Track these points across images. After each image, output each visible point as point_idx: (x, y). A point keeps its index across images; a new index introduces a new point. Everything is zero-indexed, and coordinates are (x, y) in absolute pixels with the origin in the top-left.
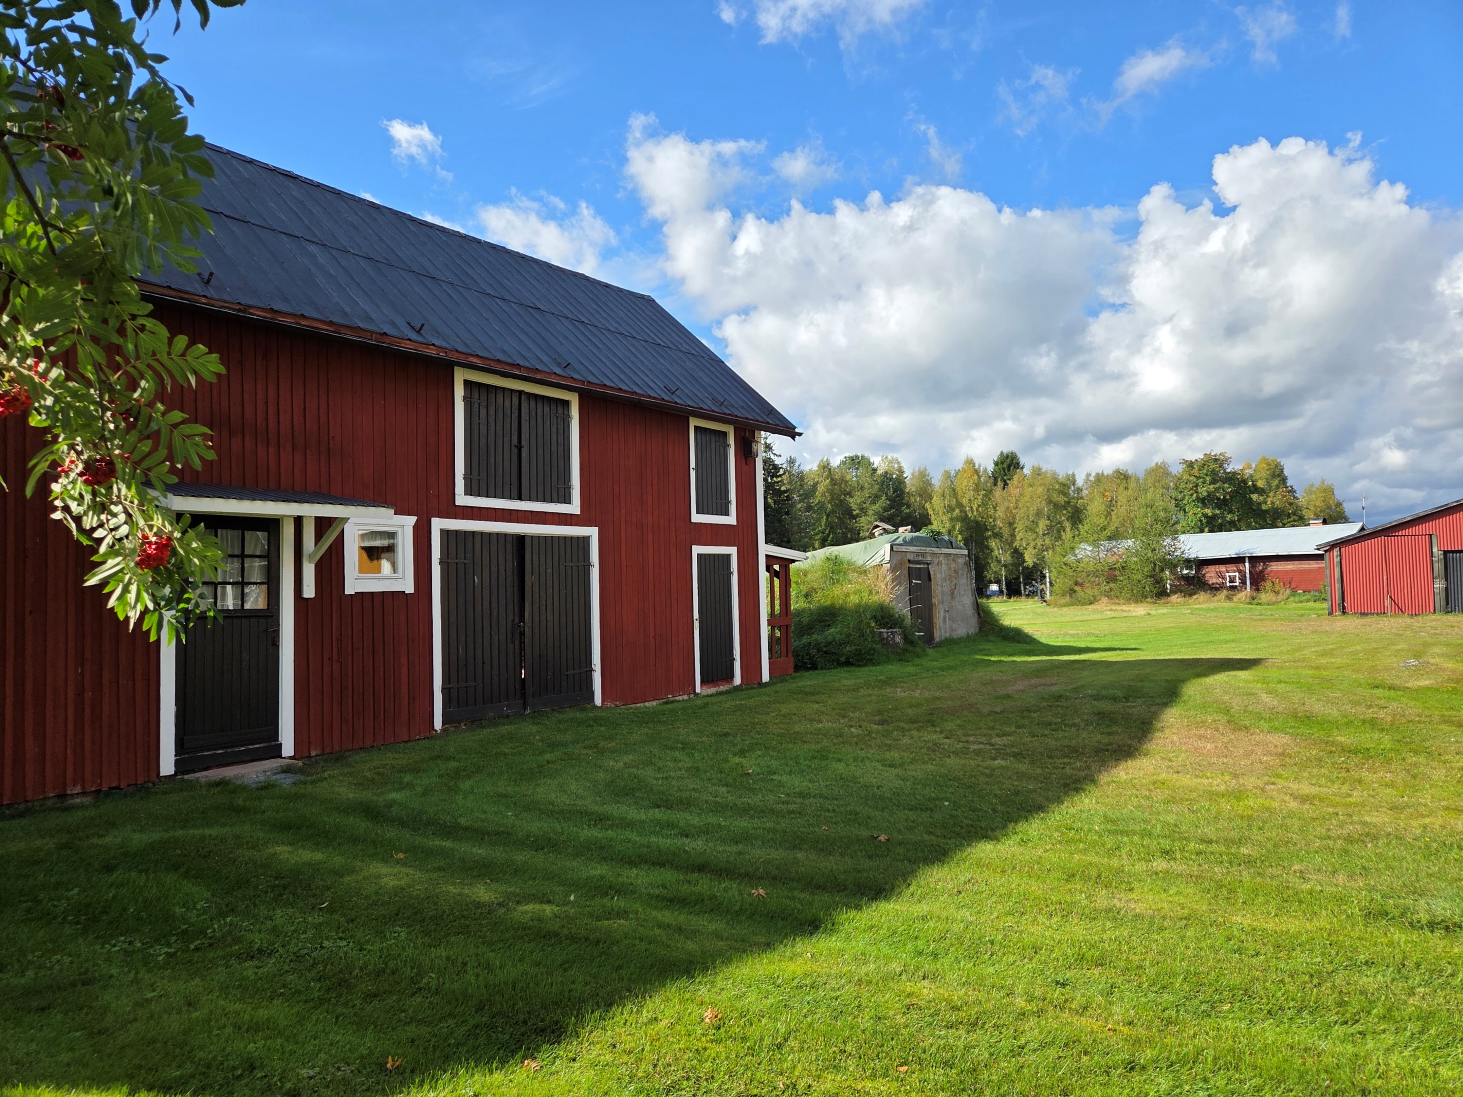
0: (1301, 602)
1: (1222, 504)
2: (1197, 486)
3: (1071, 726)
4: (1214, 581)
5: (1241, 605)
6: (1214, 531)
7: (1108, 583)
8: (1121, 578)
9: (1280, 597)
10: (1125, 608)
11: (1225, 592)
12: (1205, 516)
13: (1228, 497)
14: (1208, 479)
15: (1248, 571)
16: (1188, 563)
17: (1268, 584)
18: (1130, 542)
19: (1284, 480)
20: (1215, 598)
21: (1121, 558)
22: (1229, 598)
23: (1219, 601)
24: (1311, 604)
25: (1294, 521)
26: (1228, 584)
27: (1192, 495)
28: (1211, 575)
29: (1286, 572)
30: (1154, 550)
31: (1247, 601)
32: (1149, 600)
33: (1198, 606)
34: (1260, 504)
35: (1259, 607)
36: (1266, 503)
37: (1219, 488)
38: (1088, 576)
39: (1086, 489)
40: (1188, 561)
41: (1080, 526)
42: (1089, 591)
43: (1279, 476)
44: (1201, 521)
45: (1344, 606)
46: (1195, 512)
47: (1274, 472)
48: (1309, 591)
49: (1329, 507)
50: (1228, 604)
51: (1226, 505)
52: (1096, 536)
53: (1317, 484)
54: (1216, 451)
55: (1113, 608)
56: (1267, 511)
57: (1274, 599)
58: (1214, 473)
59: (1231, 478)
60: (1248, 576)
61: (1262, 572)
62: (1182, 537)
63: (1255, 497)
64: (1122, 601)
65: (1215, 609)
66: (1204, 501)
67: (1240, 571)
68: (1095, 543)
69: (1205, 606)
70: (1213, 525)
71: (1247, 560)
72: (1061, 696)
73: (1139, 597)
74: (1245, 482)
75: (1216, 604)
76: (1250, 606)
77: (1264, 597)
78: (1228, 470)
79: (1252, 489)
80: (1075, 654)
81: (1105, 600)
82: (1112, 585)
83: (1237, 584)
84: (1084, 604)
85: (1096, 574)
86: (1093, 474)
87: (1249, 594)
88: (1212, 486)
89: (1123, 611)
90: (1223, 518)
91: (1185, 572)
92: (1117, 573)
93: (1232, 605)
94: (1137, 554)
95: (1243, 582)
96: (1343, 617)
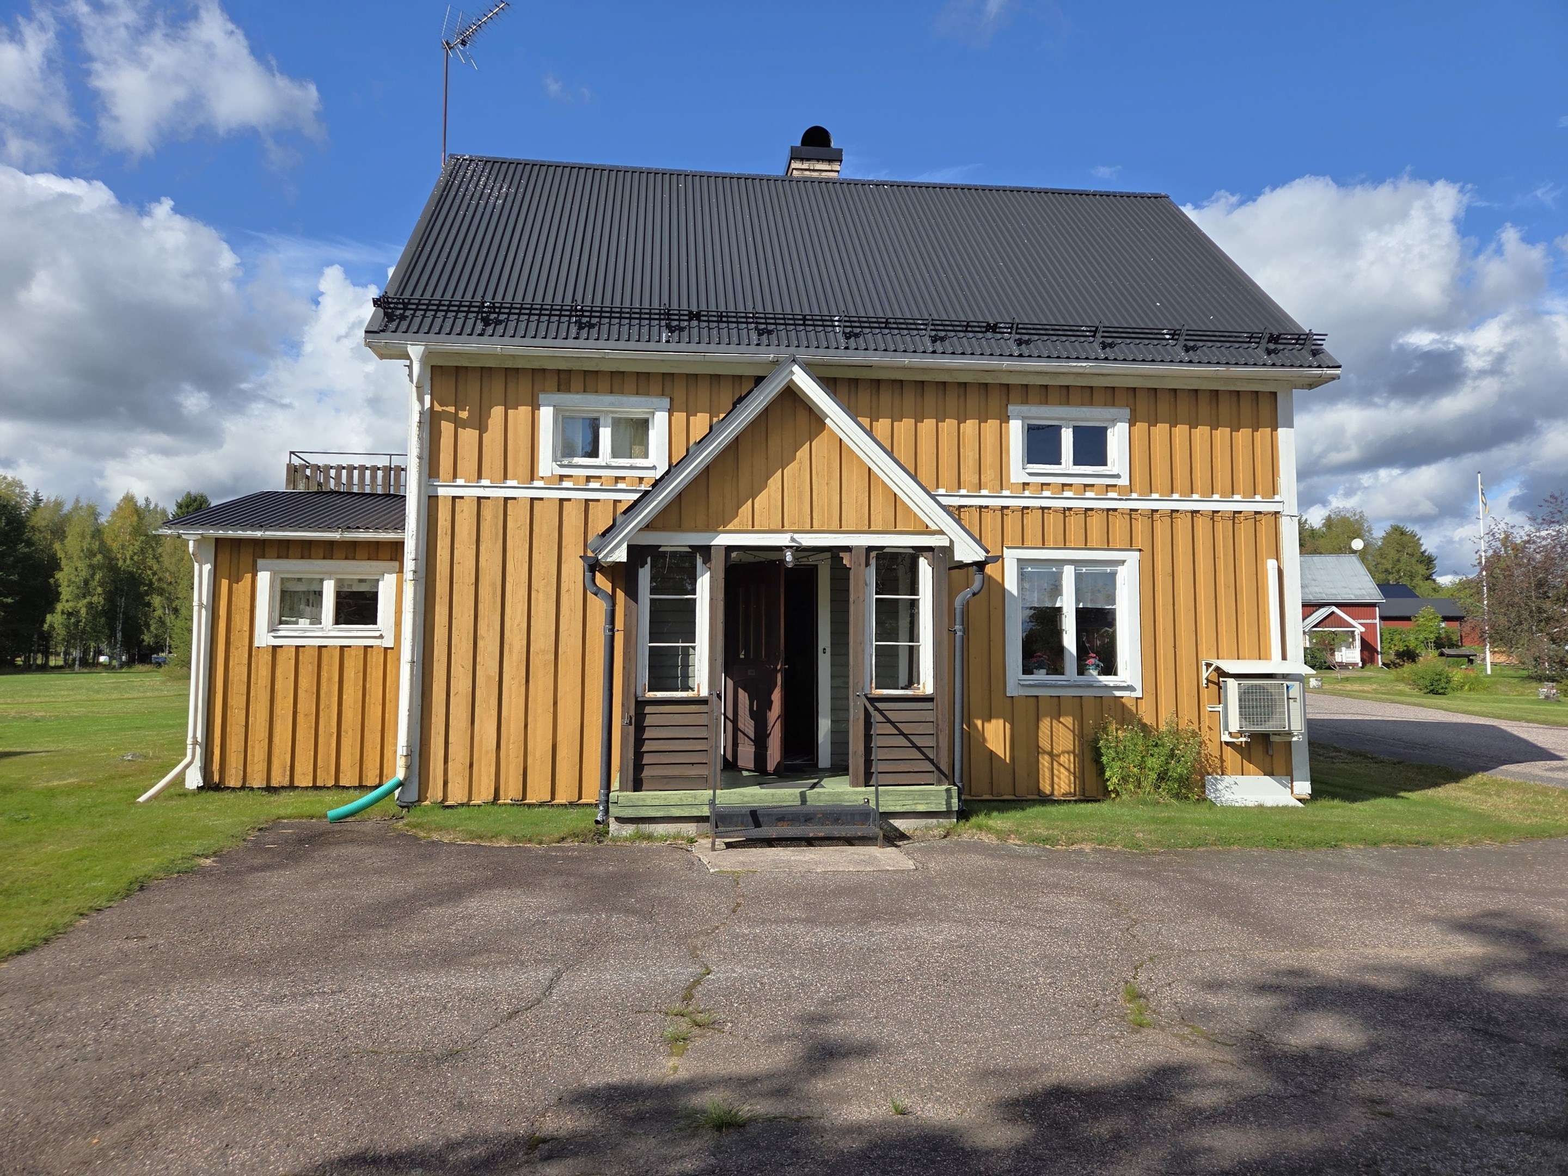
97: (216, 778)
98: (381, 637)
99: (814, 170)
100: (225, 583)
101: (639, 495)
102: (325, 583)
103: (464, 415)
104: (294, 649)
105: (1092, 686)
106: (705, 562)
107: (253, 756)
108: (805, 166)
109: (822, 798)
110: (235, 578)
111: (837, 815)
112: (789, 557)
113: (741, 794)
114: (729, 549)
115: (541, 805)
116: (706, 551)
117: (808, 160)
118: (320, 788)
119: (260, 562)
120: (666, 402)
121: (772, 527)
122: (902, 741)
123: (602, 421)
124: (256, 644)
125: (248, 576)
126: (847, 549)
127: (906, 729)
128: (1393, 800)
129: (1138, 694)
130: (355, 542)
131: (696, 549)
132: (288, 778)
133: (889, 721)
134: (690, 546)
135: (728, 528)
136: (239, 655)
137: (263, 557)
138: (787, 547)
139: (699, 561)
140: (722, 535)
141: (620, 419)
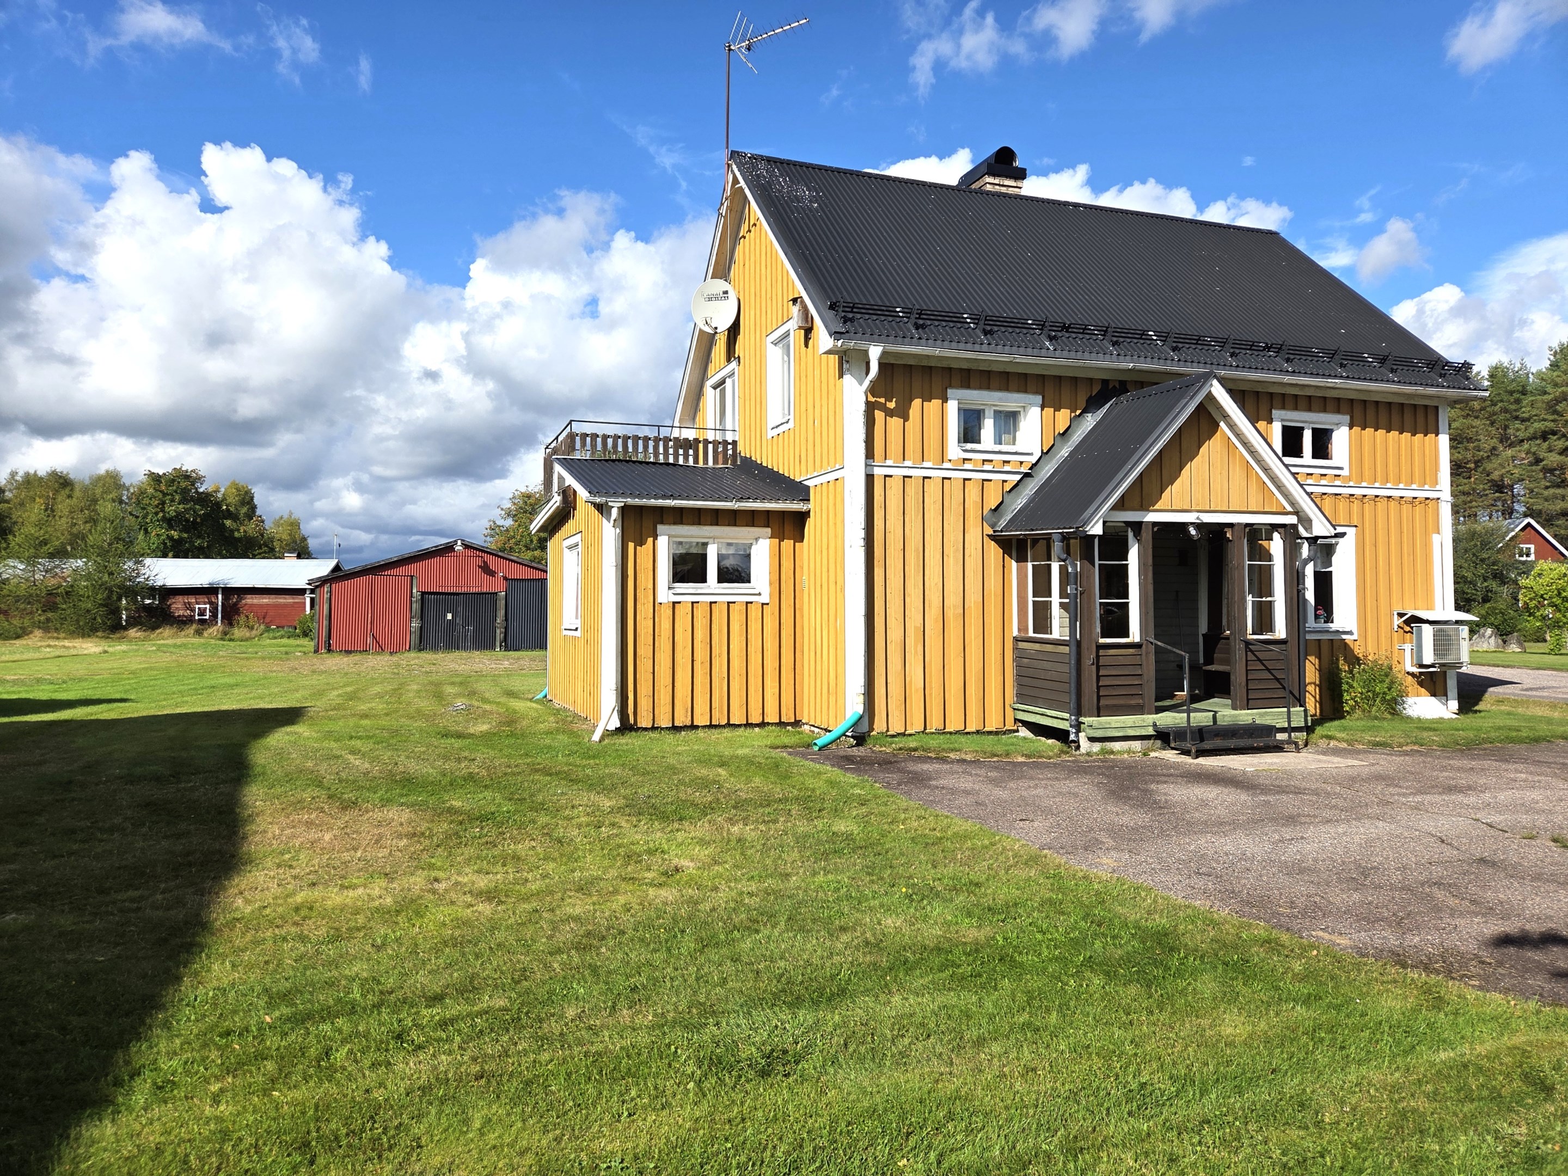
0: (275, 638)
1: (190, 527)
2: (163, 503)
3: (111, 830)
4: (181, 613)
5: (213, 641)
6: (179, 557)
7: (44, 611)
8: (64, 606)
9: (254, 632)
10: (66, 643)
11: (194, 626)
12: (170, 538)
13: (198, 520)
14: (177, 497)
15: (220, 603)
16: (153, 591)
17: (242, 619)
18: (80, 563)
19: (254, 508)
20: (183, 633)
21: (66, 581)
22: (199, 633)
23: (187, 637)
24: (285, 641)
25: (265, 552)
26: (197, 617)
27: (156, 514)
28: (178, 606)
29: (261, 606)
30: (111, 574)
31: (219, 636)
32: (99, 634)
33: (162, 642)
34: (232, 531)
35: (232, 644)
36: (238, 530)
37: (191, 509)
38: (17, 601)
39: (10, 490)
40: (153, 589)
41: (10, 537)
42: (16, 622)
43: (248, 503)
44: (165, 544)
45: (329, 643)
46: (158, 533)
47: (244, 499)
48: (283, 627)
49: (295, 542)
50: (197, 640)
51: (195, 529)
52: (32, 550)
53: (286, 517)
54: (188, 466)
55: (52, 643)
56: (239, 540)
57: (248, 634)
58: (185, 491)
59: (204, 499)
60: (220, 608)
61: (235, 604)
62: (148, 561)
63: (228, 523)
64: (62, 635)
65: (184, 646)
66: (170, 522)
67: (211, 603)
68: (31, 561)
69: (170, 642)
70: (179, 550)
71: (220, 592)
72: (70, 782)
73: (88, 629)
74: (218, 505)
75: (184, 640)
76: (222, 642)
77: (237, 632)
78: (201, 490)
79: (226, 514)
80: (46, 712)
81: (38, 633)
82: (50, 615)
83: (207, 617)
84: (7, 638)
85: (28, 599)
86: (21, 473)
87: (221, 629)
88: (181, 506)
89: (64, 647)
90: (192, 543)
91: (148, 602)
92: (59, 599)
93: (202, 640)
94: (88, 577)
95: (214, 615)
96: (327, 655)
97: (632, 721)
98: (760, 594)
99: (1003, 186)
100: (631, 545)
101: (1020, 476)
102: (709, 547)
103: (892, 405)
104: (690, 605)
105: (1328, 631)
106: (1135, 536)
107: (660, 699)
108: (997, 181)
109: (1226, 719)
110: (640, 542)
111: (1233, 731)
112: (1193, 531)
113: (1174, 718)
114: (1155, 524)
115: (957, 732)
116: (1137, 527)
117: (999, 176)
118: (716, 727)
119: (660, 528)
120: (1039, 399)
121: (1185, 508)
122: (1267, 675)
123: (987, 412)
124: (659, 600)
125: (650, 540)
126: (1231, 525)
127: (1270, 665)
128: (1471, 715)
129: (1355, 637)
130: (753, 511)
131: (1128, 524)
132: (690, 718)
133: (1259, 660)
134: (1125, 522)
135: (1156, 507)
136: (645, 610)
137: (662, 523)
138: (1192, 523)
139: (1130, 535)
140: (1151, 514)
141: (1000, 412)
